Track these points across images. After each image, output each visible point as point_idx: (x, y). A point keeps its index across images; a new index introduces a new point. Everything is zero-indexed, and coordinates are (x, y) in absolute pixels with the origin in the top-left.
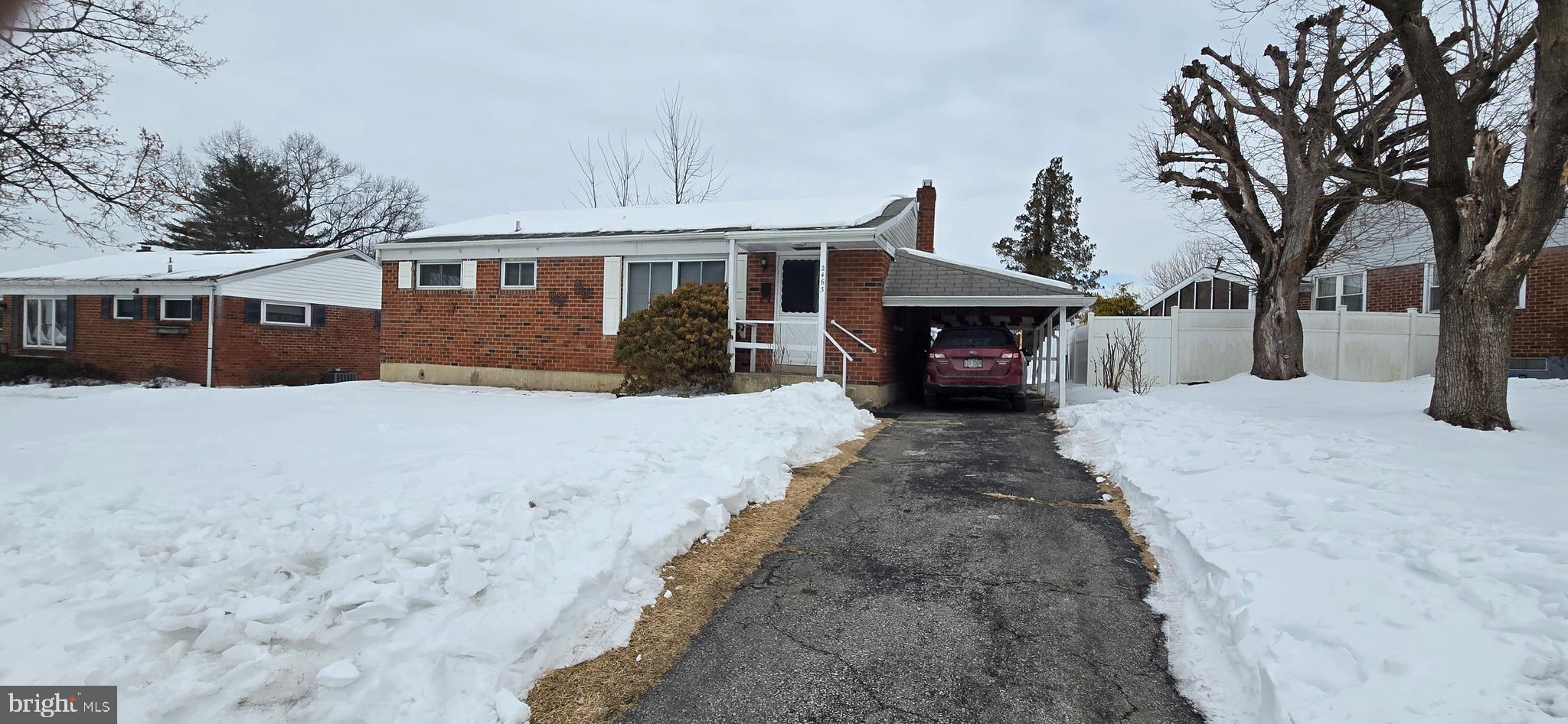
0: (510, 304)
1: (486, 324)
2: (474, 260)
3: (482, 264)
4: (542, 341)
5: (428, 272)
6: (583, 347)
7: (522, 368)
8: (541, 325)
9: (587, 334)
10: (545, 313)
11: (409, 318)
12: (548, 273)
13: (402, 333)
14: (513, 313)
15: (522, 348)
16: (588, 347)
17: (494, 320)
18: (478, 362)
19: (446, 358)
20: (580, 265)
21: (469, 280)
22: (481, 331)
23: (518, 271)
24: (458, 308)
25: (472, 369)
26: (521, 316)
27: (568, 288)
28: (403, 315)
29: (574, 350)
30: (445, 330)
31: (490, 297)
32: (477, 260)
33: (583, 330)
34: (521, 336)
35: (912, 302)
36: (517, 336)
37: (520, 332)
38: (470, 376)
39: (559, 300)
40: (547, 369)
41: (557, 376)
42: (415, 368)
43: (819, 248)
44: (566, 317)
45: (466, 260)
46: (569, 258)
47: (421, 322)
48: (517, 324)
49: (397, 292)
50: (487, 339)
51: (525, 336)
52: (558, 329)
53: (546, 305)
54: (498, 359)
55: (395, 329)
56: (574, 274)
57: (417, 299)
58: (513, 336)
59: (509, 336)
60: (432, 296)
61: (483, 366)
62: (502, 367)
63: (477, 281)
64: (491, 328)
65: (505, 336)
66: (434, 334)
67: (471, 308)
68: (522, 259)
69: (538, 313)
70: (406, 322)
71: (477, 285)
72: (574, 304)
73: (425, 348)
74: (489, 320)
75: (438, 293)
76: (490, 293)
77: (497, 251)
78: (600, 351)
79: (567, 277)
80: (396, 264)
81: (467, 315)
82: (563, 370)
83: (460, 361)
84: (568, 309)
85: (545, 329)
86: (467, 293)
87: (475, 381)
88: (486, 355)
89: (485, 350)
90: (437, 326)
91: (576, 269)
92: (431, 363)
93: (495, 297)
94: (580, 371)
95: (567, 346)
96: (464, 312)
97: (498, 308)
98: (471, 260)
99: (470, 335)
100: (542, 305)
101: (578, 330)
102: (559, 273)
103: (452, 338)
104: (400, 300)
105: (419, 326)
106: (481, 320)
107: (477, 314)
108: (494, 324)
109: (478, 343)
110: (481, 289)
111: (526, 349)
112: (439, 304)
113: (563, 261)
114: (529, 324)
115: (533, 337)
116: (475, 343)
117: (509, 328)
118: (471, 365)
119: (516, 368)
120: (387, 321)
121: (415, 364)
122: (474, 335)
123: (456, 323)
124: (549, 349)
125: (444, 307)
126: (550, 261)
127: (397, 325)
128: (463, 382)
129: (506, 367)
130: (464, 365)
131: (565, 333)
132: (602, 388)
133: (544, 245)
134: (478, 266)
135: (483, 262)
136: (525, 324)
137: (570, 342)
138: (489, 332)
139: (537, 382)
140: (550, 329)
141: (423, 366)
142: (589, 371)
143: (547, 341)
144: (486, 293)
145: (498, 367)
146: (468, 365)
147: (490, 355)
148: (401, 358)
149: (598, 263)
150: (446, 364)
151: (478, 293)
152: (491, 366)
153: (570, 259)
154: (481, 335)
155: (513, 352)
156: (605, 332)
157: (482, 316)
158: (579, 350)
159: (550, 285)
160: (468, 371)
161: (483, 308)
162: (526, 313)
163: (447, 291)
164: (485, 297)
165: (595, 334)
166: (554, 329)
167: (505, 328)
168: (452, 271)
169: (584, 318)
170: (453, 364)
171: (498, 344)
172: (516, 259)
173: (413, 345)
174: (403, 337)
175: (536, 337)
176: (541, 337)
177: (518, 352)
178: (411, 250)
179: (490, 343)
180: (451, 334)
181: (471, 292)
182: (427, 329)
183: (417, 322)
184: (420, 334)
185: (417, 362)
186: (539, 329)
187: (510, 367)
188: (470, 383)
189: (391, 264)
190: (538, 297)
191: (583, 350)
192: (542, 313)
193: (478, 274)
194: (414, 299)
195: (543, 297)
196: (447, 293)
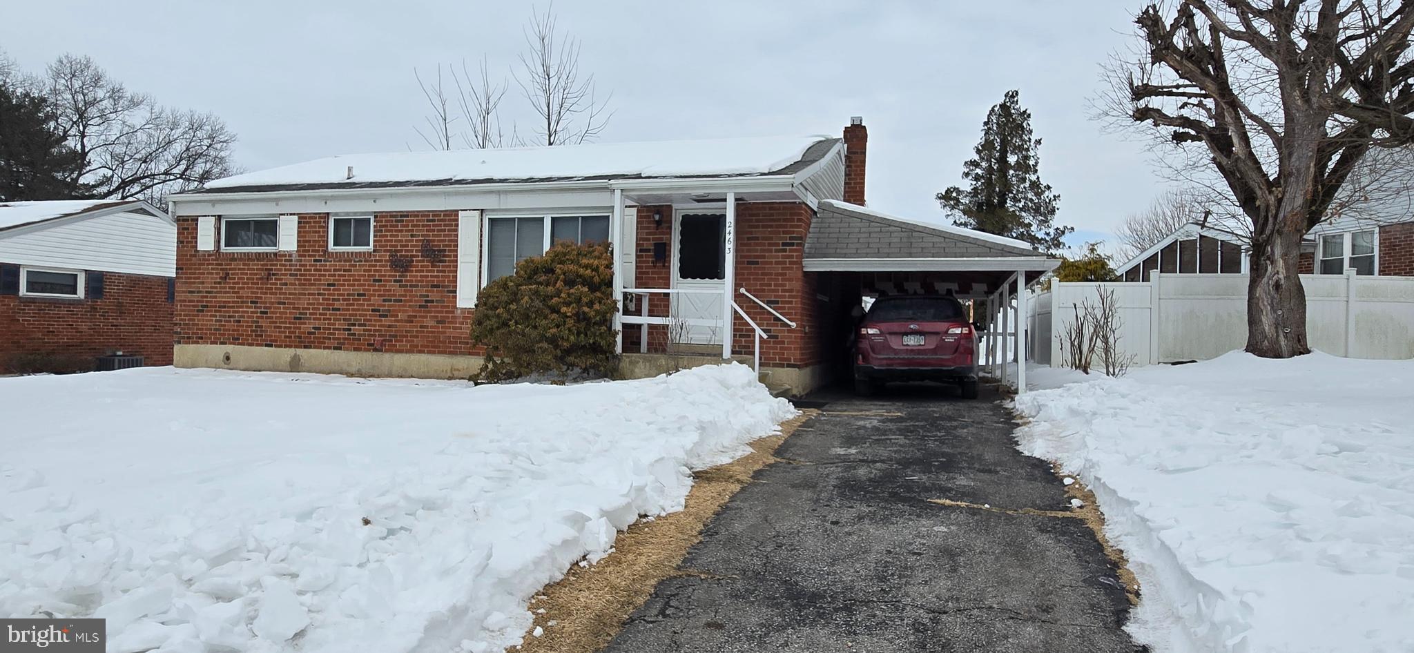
0: (340, 270)
1: (309, 294)
2: (294, 214)
3: (304, 220)
4: (380, 316)
5: (236, 230)
6: (432, 323)
7: (355, 349)
8: (379, 296)
9: (437, 307)
10: (385, 281)
11: (212, 288)
12: (389, 231)
13: (202, 306)
14: (344, 280)
15: (355, 325)
16: (438, 322)
17: (319, 289)
18: (300, 342)
19: (260, 338)
20: (428, 221)
21: (287, 239)
22: (303, 303)
23: (350, 229)
24: (274, 274)
25: (292, 351)
26: (354, 285)
27: (414, 249)
28: (203, 283)
29: (421, 327)
30: (257, 303)
31: (315, 261)
32: (298, 214)
33: (432, 301)
34: (353, 310)
35: (838, 264)
36: (348, 310)
37: (353, 305)
38: (289, 359)
39: (401, 264)
40: (387, 351)
41: (400, 360)
42: (218, 351)
43: (725, 200)
44: (411, 286)
45: (284, 215)
46: (413, 212)
47: (225, 293)
48: (348, 295)
49: (195, 256)
50: (310, 314)
51: (358, 310)
52: (401, 301)
53: (386, 271)
54: (324, 338)
55: (193, 301)
56: (421, 233)
57: (221, 265)
58: (344, 310)
59: (339, 310)
60: (241, 259)
61: (305, 347)
62: (329, 348)
63: (298, 241)
64: (316, 299)
65: (333, 309)
66: (242, 307)
67: (291, 275)
68: (355, 214)
69: (374, 281)
70: (207, 292)
71: (298, 246)
72: (421, 270)
73: (232, 325)
74: (313, 290)
75: (249, 257)
76: (315, 256)
77: (323, 202)
78: (454, 328)
79: (412, 236)
80: (195, 220)
81: (286, 284)
82: (408, 352)
83: (276, 341)
84: (413, 275)
85: (384, 301)
86: (285, 256)
87: (295, 366)
88: (309, 333)
89: (308, 326)
90: (247, 297)
91: (423, 226)
92: (239, 344)
93: (321, 261)
94: (429, 352)
95: (412, 322)
96: (281, 279)
97: (325, 275)
98: (291, 214)
99: (289, 308)
100: (381, 271)
101: (426, 301)
102: (402, 231)
103: (266, 313)
104: (199, 264)
105: (225, 297)
106: (304, 289)
107: (297, 282)
108: (319, 294)
109: (300, 318)
110: (304, 251)
111: (359, 325)
112: (248, 269)
113: (407, 216)
114: (364, 295)
115: (368, 310)
116: (295, 318)
117: (339, 300)
118: (290, 347)
119: (347, 349)
120: (183, 292)
121: (218, 346)
122: (294, 308)
123: (271, 294)
124: (390, 326)
125: (256, 274)
126: (391, 216)
127: (195, 297)
128: (280, 368)
129: (335, 348)
130: (280, 346)
131: (410, 306)
132: (456, 373)
133: (383, 196)
134: (299, 223)
135: (305, 218)
136: (358, 295)
137: (415, 316)
138: (314, 304)
139: (374, 366)
140: (390, 301)
141: (229, 348)
142: (440, 353)
143: (386, 316)
144: (309, 256)
145: (325, 348)
146: (286, 346)
147: (314, 333)
148: (201, 338)
149: (450, 219)
150: (258, 345)
151: (299, 256)
152: (315, 347)
153: (416, 214)
154: (303, 309)
155: (344, 330)
156: (460, 304)
157: (304, 285)
158: (427, 327)
159: (391, 246)
160: (286, 354)
161: (305, 275)
162: (360, 280)
163: (259, 253)
164: (308, 261)
165: (448, 307)
166: (395, 301)
167: (333, 300)
168: (266, 229)
169: (433, 286)
170: (267, 345)
171: (324, 319)
172: (348, 214)
173: (216, 321)
174: (203, 311)
175: (373, 310)
176: (379, 311)
177: (350, 330)
178: (214, 202)
179: (314, 319)
180: (265, 308)
181: (290, 255)
182: (233, 302)
183: (220, 292)
184: (225, 307)
185: (222, 343)
186: (376, 300)
187: (340, 348)
188: (289, 369)
189: (188, 220)
190: (376, 261)
191: (432, 327)
192: (380, 281)
193: (299, 232)
194: (217, 264)
195: (381, 261)
196: (259, 256)
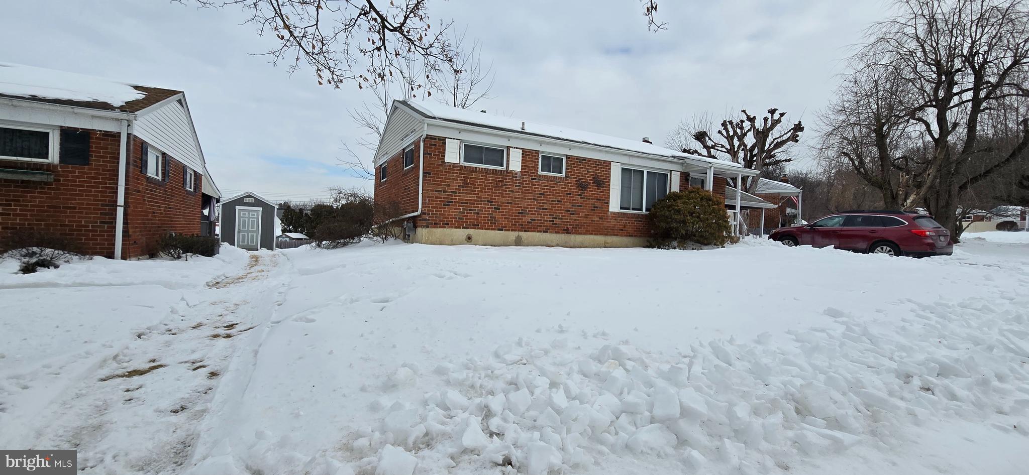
0: (548, 186)
1: (528, 199)
2: (519, 148)
3: (526, 153)
4: (571, 214)
5: (472, 152)
6: (597, 219)
7: (556, 233)
8: (570, 202)
9: (599, 210)
10: (573, 194)
11: (456, 189)
12: (575, 167)
13: (447, 201)
14: (550, 192)
15: (556, 218)
16: (600, 218)
17: (535, 196)
18: (521, 228)
19: (492, 224)
20: (596, 164)
21: (515, 164)
22: (524, 204)
23: (552, 163)
24: (505, 185)
25: (516, 234)
26: (555, 195)
27: (589, 179)
28: (449, 186)
29: (592, 221)
30: (492, 202)
31: (532, 179)
32: (521, 149)
33: (597, 207)
34: (555, 210)
36: (552, 210)
37: (555, 207)
38: (514, 239)
39: (582, 186)
40: (574, 233)
41: (579, 238)
42: (462, 233)
44: (587, 198)
45: (512, 147)
46: (589, 158)
47: (467, 193)
48: (552, 201)
49: (442, 166)
50: (529, 211)
51: (558, 210)
52: (581, 206)
53: (574, 189)
54: (538, 226)
55: (441, 198)
56: (592, 170)
57: (464, 174)
58: (550, 209)
59: (547, 209)
60: (480, 172)
61: (525, 231)
62: (540, 232)
63: (522, 166)
64: (532, 202)
65: (543, 209)
66: (481, 204)
67: (516, 186)
68: (554, 154)
69: (567, 194)
70: (452, 192)
71: (522, 169)
72: (592, 191)
73: (472, 216)
74: (530, 196)
75: (487, 171)
76: (532, 176)
77: (540, 144)
78: (607, 222)
79: (588, 171)
80: (443, 140)
81: (513, 191)
82: (585, 234)
83: (506, 227)
84: (588, 193)
85: (572, 206)
86: (513, 173)
87: (518, 243)
88: (528, 222)
89: (528, 218)
90: (485, 198)
91: (593, 167)
92: (478, 228)
93: (536, 179)
94: (595, 234)
95: (587, 218)
96: (510, 188)
97: (538, 188)
98: (517, 148)
99: (514, 207)
100: (571, 189)
101: (594, 207)
102: (582, 168)
103: (499, 209)
104: (445, 172)
105: (467, 197)
106: (525, 196)
107: (520, 191)
108: (534, 199)
109: (522, 213)
110: (525, 172)
111: (559, 219)
112: (485, 179)
113: (585, 160)
114: (561, 202)
115: (564, 210)
116: (519, 213)
117: (547, 203)
118: (515, 231)
119: (551, 232)
120: (431, 190)
121: (462, 230)
122: (518, 207)
123: (502, 197)
124: (575, 220)
125: (491, 183)
126: (577, 159)
127: (442, 195)
128: (509, 244)
129: (544, 232)
130: (508, 230)
131: (586, 209)
132: (607, 245)
133: (575, 147)
134: (523, 154)
136: (558, 201)
137: (589, 215)
138: (531, 205)
139: (566, 242)
140: (575, 206)
141: (471, 231)
142: (600, 234)
143: (574, 214)
144: (529, 175)
145: (538, 232)
146: (512, 230)
147: (531, 223)
148: (448, 224)
149: (607, 165)
150: (492, 229)
151: (522, 175)
152: (531, 231)
153: (590, 160)
154: (524, 207)
155: (550, 221)
156: (611, 210)
157: (525, 193)
158: (594, 221)
159: (577, 176)
160: (512, 235)
161: (526, 187)
162: (559, 193)
163: (496, 170)
164: (528, 178)
165: (604, 211)
166: (578, 206)
167: (543, 203)
168: (497, 155)
169: (597, 199)
170: (499, 230)
171: (538, 214)
172: (549, 153)
173: (460, 212)
174: (448, 205)
175: (566, 211)
176: (570, 211)
177: (553, 221)
178: (460, 131)
179: (531, 214)
180: (498, 205)
181: (516, 174)
182: (474, 200)
183: (463, 193)
184: (467, 203)
185: (464, 228)
186: (568, 205)
187: (547, 232)
188: (514, 244)
189: (436, 139)
190: (568, 183)
191: (597, 221)
192: (570, 194)
193: (522, 160)
194: (460, 173)
195: (571, 183)
196: (495, 172)
